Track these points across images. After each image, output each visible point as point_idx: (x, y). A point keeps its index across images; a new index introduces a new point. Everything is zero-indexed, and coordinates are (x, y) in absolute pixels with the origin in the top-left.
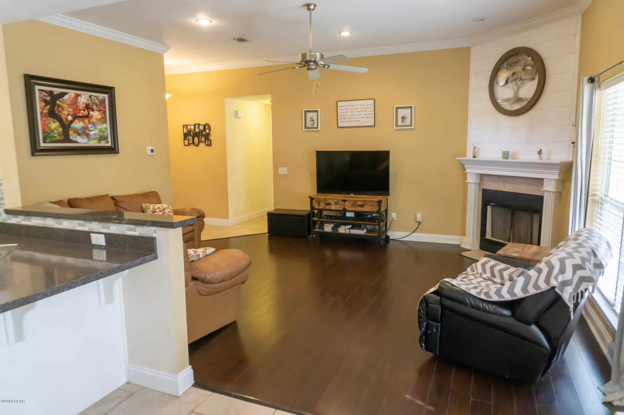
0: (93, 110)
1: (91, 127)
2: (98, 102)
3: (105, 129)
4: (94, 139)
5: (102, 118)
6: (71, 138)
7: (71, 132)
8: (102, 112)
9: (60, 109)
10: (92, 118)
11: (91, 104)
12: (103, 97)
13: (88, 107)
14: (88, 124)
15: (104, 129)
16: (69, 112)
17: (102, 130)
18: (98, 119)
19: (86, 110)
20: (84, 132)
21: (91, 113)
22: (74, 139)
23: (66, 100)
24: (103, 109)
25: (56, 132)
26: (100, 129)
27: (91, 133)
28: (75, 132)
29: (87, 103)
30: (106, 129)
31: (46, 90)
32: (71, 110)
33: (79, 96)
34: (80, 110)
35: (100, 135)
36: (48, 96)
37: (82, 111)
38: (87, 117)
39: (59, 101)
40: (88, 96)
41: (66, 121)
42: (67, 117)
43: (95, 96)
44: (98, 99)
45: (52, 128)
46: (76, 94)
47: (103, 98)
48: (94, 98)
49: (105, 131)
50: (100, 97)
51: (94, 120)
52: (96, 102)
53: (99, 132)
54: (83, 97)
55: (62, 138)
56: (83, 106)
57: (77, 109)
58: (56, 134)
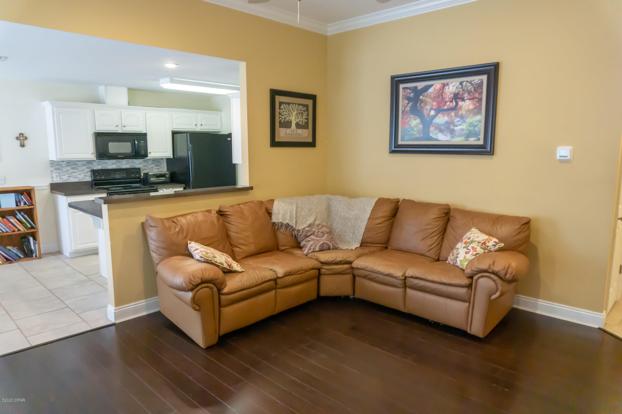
0: (463, 100)
1: (458, 121)
2: (472, 88)
3: (478, 123)
4: (460, 136)
5: (475, 108)
6: (431, 135)
7: (432, 129)
8: (476, 101)
9: (422, 104)
10: (461, 110)
11: (461, 93)
12: (479, 80)
13: (457, 97)
14: (454, 118)
15: (476, 123)
16: (432, 106)
17: (473, 124)
18: (469, 111)
19: (454, 101)
20: (448, 128)
21: (461, 103)
22: (434, 137)
23: (430, 93)
24: (478, 96)
25: (415, 129)
26: (470, 123)
27: (456, 128)
28: (436, 128)
29: (456, 92)
30: (478, 121)
31: (411, 87)
32: (435, 103)
33: (446, 86)
34: (446, 102)
35: (469, 130)
36: (412, 93)
37: (448, 103)
38: (454, 109)
39: (423, 96)
40: (459, 83)
41: (428, 117)
42: (430, 112)
43: (467, 82)
44: (472, 84)
45: (412, 126)
46: (442, 84)
47: (479, 82)
48: (466, 84)
49: (478, 125)
50: (476, 81)
51: (463, 112)
52: (469, 88)
53: (468, 127)
54: (451, 86)
55: (421, 135)
56: (450, 96)
57: (442, 101)
58: (415, 131)
